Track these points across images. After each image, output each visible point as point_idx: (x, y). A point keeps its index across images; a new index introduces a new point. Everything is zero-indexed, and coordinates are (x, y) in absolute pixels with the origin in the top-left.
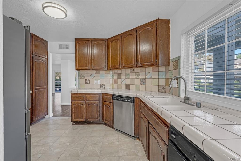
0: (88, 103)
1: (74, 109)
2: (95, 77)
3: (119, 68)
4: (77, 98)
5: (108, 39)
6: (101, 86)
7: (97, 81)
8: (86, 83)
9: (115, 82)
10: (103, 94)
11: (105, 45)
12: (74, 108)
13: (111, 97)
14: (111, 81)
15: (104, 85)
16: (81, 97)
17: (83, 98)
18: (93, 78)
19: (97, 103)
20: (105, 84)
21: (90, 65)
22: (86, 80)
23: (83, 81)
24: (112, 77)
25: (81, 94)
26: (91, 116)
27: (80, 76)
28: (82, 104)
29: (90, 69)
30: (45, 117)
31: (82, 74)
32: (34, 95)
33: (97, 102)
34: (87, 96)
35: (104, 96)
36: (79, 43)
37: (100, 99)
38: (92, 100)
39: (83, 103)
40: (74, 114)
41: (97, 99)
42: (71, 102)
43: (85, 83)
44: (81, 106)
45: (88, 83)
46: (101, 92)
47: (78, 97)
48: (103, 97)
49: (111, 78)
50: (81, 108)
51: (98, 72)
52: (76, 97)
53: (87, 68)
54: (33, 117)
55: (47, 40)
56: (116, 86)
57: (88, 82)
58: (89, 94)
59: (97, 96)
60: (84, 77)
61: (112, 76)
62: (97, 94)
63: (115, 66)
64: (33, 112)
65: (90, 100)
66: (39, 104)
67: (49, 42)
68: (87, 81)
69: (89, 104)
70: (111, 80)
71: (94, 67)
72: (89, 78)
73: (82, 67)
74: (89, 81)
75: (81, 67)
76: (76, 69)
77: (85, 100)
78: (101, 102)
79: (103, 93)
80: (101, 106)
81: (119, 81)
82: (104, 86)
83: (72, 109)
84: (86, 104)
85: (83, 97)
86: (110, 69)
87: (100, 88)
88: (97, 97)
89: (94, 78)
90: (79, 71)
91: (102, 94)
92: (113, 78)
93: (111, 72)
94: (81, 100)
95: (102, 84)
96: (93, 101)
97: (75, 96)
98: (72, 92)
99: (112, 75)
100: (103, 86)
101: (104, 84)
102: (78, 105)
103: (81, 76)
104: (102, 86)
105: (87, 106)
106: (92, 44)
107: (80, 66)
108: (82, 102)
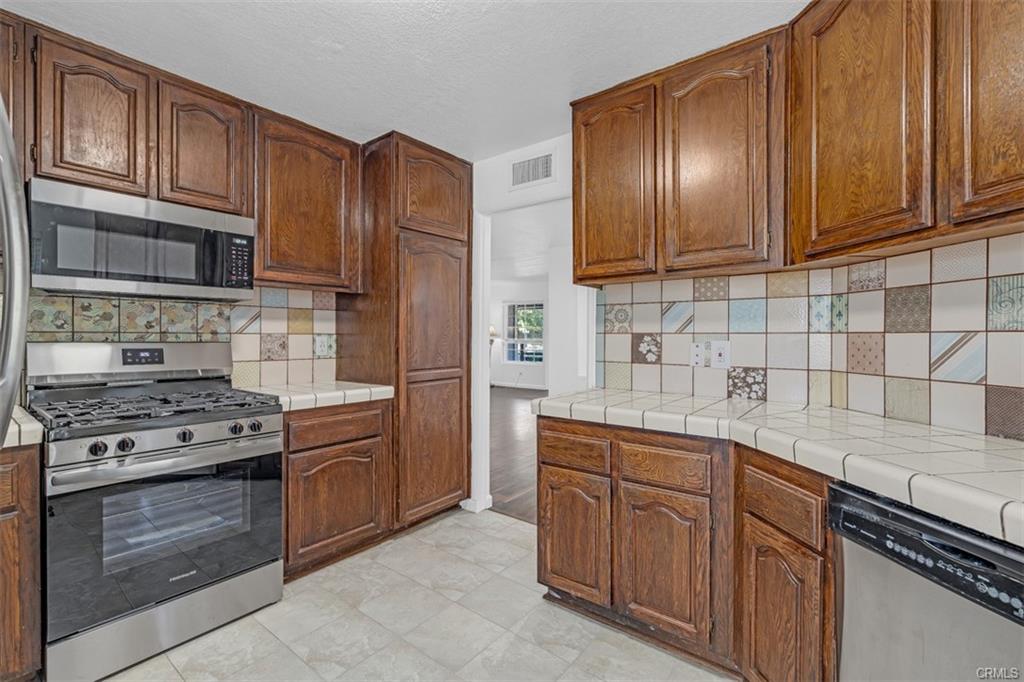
0: (629, 493)
1: (549, 514)
2: (690, 320)
3: (906, 227)
4: (566, 449)
5: (793, 23)
6: (735, 385)
7: (708, 346)
8: (638, 358)
9: (863, 357)
10: (739, 456)
11: (768, 78)
12: (552, 511)
13: (816, 502)
14: (823, 350)
15: (759, 379)
16: (590, 447)
17: (602, 457)
18: (680, 331)
19: (692, 513)
20: (768, 370)
21: (652, 247)
22: (637, 339)
23: (621, 346)
24: (826, 320)
25: (588, 430)
26: (650, 590)
27: (606, 317)
28: (597, 494)
29: (655, 272)
30: (461, 504)
31: (617, 308)
32: (402, 407)
33: (696, 507)
34: (625, 446)
35: (749, 470)
36: (593, 120)
37: (718, 483)
38: (655, 478)
39: (602, 491)
40: (552, 544)
41: (692, 482)
42: (539, 471)
43: (630, 360)
44: (587, 505)
45: (651, 357)
46: (724, 436)
47: (573, 443)
48: (739, 475)
49: (822, 324)
50: (585, 517)
51: (713, 286)
52: (562, 445)
53: (636, 265)
54: (398, 503)
55: (468, 160)
56: (866, 391)
57: (649, 351)
58: (638, 435)
59: (695, 456)
60: (626, 325)
61: (826, 313)
62: (695, 443)
63: (855, 220)
64: (402, 481)
65: (645, 476)
66: (425, 446)
67: (474, 166)
68: (643, 348)
69: (635, 507)
70: (821, 345)
71: (680, 254)
72: (655, 328)
73: (609, 261)
74: (654, 349)
75: (602, 261)
76: (579, 280)
77: (614, 474)
78: (727, 509)
79: (737, 444)
80: (725, 537)
81: (906, 352)
82: (755, 387)
83: (542, 513)
84: (620, 500)
85: (600, 446)
86: (808, 250)
87: (730, 395)
88: (693, 467)
89: (690, 329)
90: (601, 287)
91: (731, 449)
92: (840, 325)
93: (822, 281)
94: (586, 464)
95: (746, 370)
96: (661, 491)
97: (556, 434)
98: (543, 414)
99: (827, 301)
100: (749, 386)
101: (754, 369)
102: (574, 496)
103: (611, 316)
104: (746, 382)
105: (626, 514)
106: (669, 102)
107: (596, 257)
108: (595, 482)
